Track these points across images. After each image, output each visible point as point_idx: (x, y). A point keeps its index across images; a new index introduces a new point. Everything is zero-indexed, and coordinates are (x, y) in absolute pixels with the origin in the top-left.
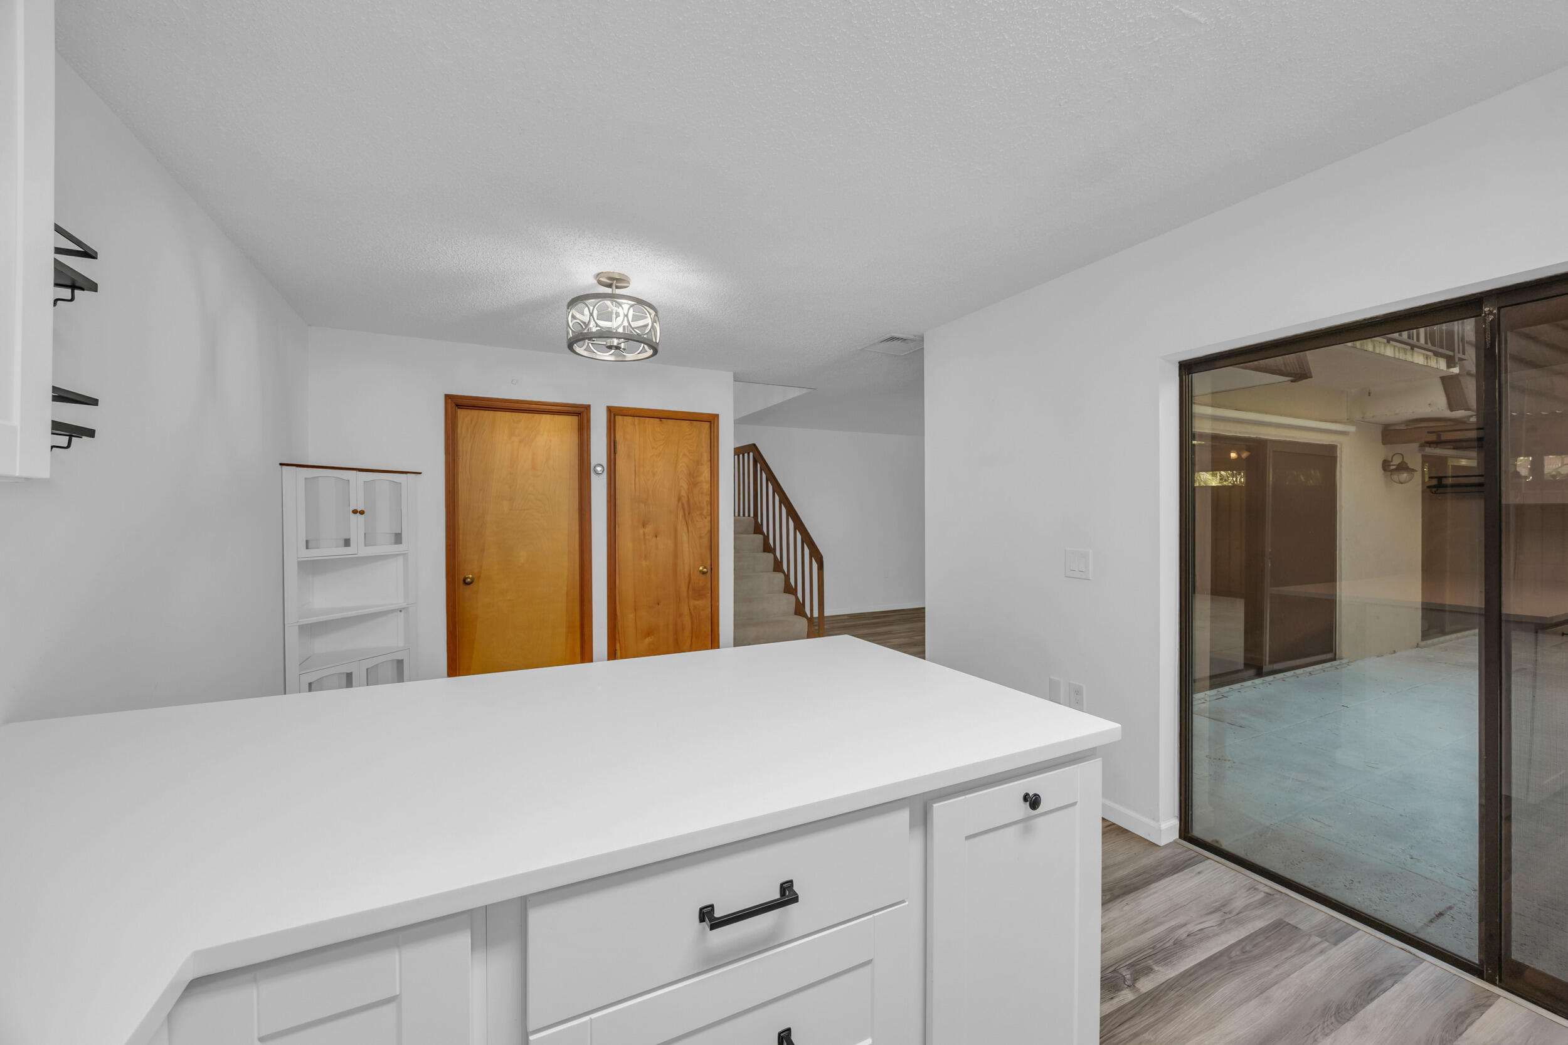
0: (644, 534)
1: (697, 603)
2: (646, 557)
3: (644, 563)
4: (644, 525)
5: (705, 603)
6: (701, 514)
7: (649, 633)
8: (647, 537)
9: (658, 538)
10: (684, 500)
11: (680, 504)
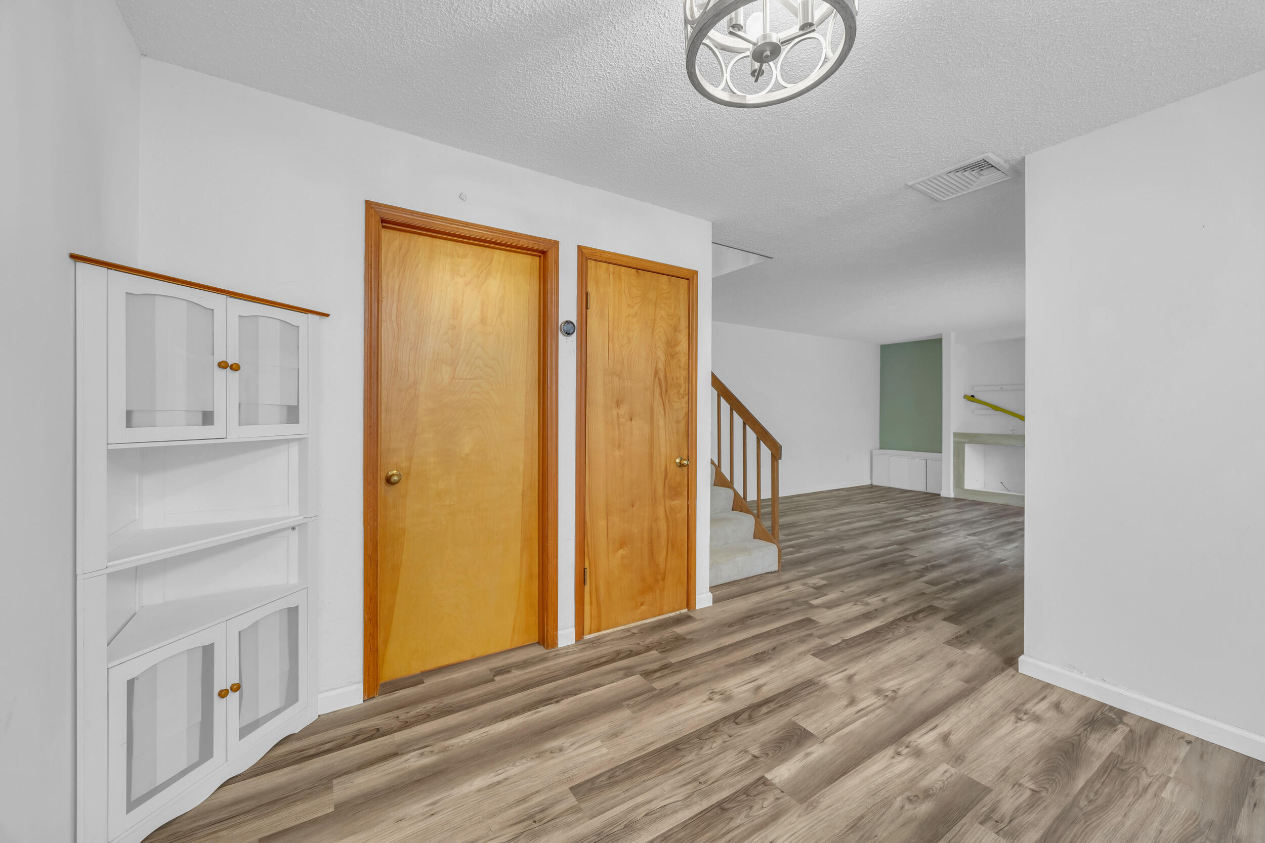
0: (618, 415)
1: (674, 503)
2: (619, 446)
3: (617, 453)
4: (618, 404)
5: (680, 503)
6: (679, 393)
7: (622, 545)
8: (622, 420)
9: (633, 422)
10: (661, 375)
11: (657, 379)
